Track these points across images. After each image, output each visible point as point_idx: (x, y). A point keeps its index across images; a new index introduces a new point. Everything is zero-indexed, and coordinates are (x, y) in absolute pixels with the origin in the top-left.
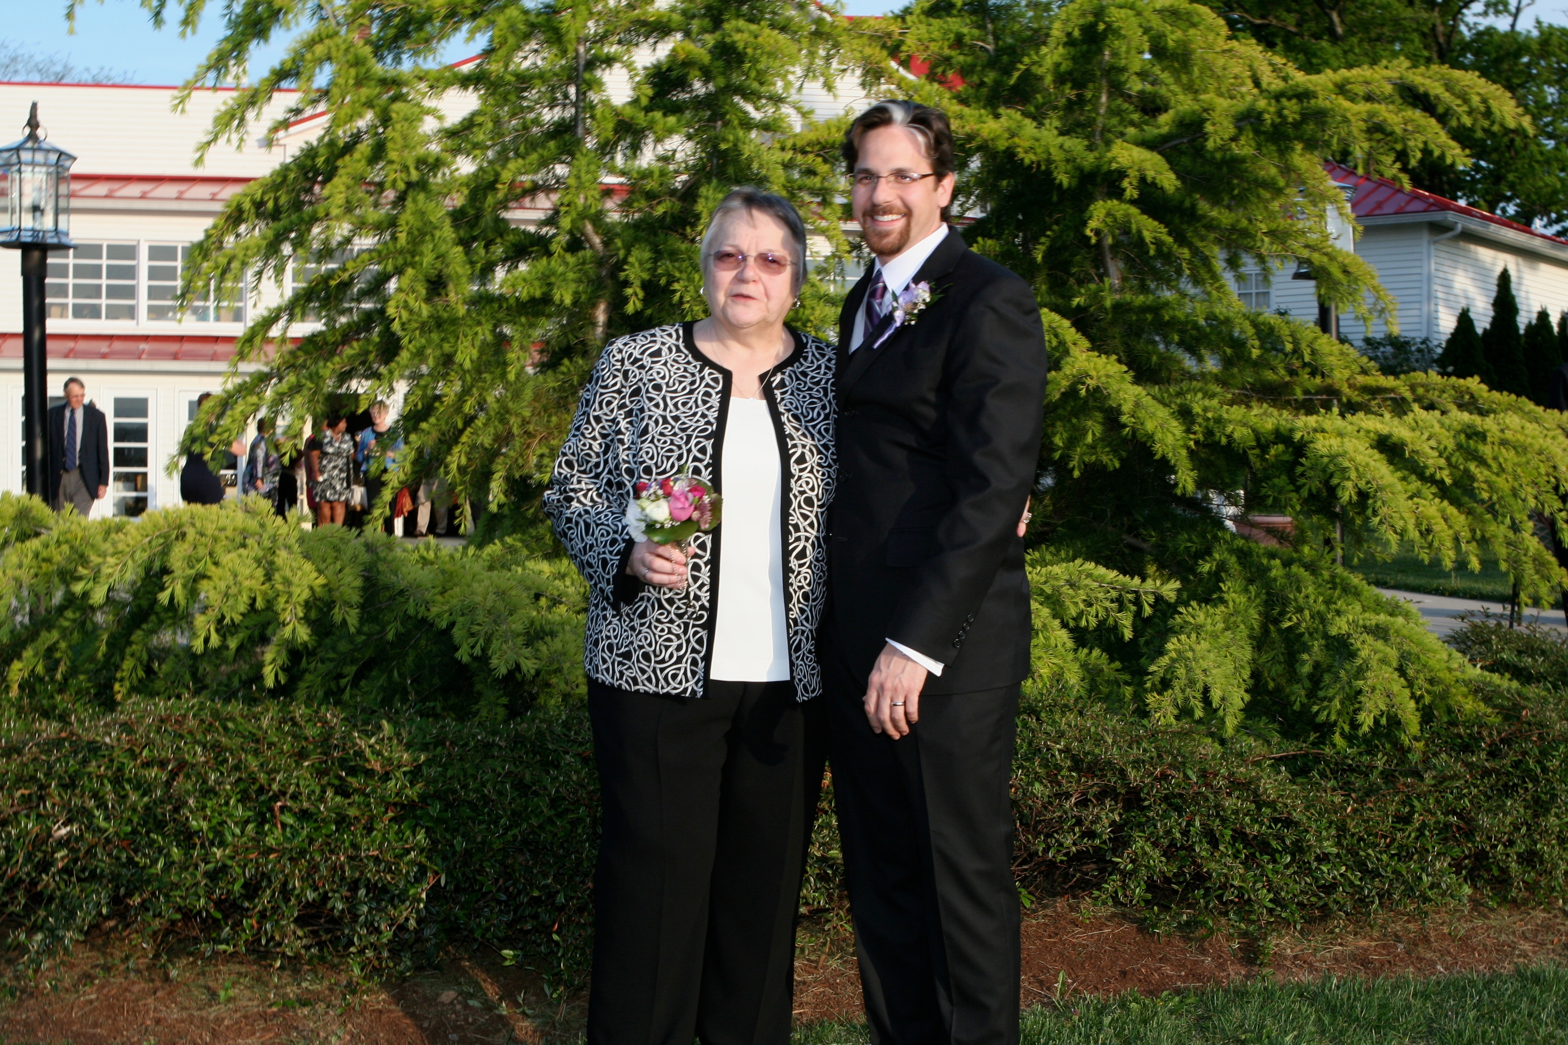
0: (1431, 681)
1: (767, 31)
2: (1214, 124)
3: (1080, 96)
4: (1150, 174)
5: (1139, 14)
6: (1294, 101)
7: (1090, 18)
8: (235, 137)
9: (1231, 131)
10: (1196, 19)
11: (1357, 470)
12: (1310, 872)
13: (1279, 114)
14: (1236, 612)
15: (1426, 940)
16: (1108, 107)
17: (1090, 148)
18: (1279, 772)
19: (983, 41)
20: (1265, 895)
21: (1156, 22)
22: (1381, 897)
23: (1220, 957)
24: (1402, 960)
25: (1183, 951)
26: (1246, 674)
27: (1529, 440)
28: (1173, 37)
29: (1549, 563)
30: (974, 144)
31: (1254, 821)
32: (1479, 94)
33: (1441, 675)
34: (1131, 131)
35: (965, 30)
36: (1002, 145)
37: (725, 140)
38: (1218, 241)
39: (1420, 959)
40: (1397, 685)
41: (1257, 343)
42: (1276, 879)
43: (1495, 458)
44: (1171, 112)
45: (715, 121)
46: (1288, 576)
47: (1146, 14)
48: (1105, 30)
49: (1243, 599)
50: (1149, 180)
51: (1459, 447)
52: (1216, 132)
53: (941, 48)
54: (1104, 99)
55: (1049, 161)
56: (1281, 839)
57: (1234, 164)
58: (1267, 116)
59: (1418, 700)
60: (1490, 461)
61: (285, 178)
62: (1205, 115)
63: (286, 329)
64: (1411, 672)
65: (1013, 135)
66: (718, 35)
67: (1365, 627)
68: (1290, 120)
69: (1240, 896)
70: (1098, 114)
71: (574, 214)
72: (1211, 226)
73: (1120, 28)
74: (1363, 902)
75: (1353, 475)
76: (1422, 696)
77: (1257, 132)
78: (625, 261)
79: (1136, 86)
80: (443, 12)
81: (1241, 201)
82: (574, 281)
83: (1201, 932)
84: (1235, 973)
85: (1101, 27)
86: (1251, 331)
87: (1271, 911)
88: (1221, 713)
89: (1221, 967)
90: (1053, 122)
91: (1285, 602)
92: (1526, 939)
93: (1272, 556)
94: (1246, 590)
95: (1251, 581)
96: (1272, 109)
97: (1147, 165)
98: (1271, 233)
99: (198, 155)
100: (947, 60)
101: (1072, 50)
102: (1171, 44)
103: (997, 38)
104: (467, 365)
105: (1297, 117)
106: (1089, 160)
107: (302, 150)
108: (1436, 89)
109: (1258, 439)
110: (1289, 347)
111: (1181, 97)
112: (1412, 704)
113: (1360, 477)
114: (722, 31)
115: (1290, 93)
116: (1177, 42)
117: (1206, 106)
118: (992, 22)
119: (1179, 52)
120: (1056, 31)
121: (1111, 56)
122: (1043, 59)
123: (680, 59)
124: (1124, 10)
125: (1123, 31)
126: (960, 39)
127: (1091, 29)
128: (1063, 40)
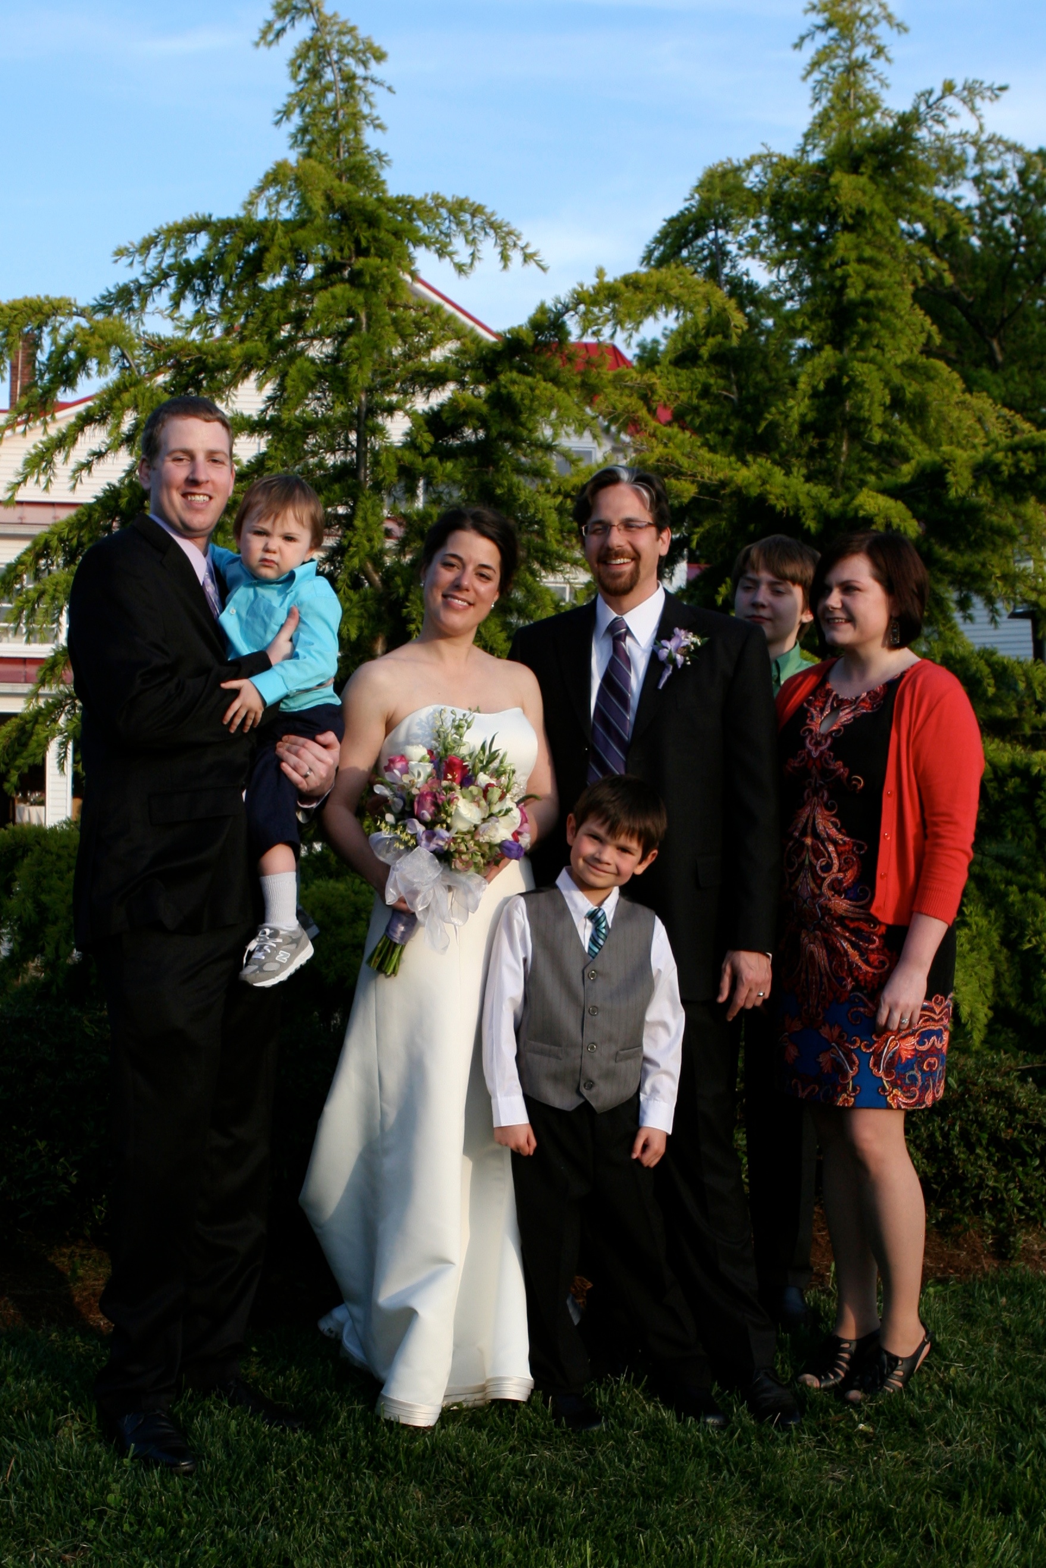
1: (543, 384)
2: (955, 475)
3: (822, 445)
4: (896, 521)
5: (880, 368)
6: (1030, 454)
7: (834, 371)
8: (43, 479)
9: (971, 481)
10: (932, 373)
13: (1016, 465)
14: (979, 934)
16: (849, 455)
17: (834, 495)
18: (1026, 1082)
19: (727, 390)
20: (1017, 1196)
21: (897, 378)
23: (974, 1251)
25: (940, 1245)
26: (989, 991)
28: (911, 389)
30: (728, 491)
31: (1008, 1126)
34: (872, 479)
35: (712, 381)
36: (754, 492)
37: (501, 485)
38: (952, 583)
41: (992, 682)
42: (1027, 1182)
44: (913, 463)
45: (487, 467)
46: (1025, 901)
47: (887, 367)
48: (848, 383)
49: (983, 922)
50: (895, 527)
52: (957, 482)
53: (690, 398)
54: (844, 448)
55: (798, 508)
56: (1031, 1143)
57: (970, 512)
58: (1004, 468)
62: (946, 466)
65: (764, 483)
66: (493, 385)
68: (1027, 472)
69: (994, 1196)
70: (839, 462)
71: (362, 554)
72: (946, 569)
73: (864, 382)
77: (994, 483)
78: (406, 598)
79: (877, 436)
80: (240, 361)
81: (977, 546)
82: (358, 617)
83: (956, 1229)
84: (989, 1265)
85: (846, 380)
86: (986, 670)
87: (1020, 1210)
88: (969, 1027)
89: (976, 1260)
90: (799, 471)
91: (1023, 926)
93: (1009, 883)
94: (986, 914)
95: (989, 906)
96: (1009, 461)
97: (893, 512)
98: (1004, 577)
100: (696, 409)
101: (816, 401)
102: (908, 396)
103: (740, 388)
105: (1034, 469)
106: (835, 506)
107: (105, 491)
109: (995, 772)
110: (1022, 686)
111: (920, 447)
114: (498, 381)
115: (1026, 446)
116: (915, 394)
117: (947, 457)
118: (736, 372)
119: (916, 403)
120: (803, 384)
121: (850, 407)
122: (790, 410)
123: (462, 408)
124: (866, 364)
125: (866, 385)
126: (706, 389)
127: (834, 382)
128: (810, 392)
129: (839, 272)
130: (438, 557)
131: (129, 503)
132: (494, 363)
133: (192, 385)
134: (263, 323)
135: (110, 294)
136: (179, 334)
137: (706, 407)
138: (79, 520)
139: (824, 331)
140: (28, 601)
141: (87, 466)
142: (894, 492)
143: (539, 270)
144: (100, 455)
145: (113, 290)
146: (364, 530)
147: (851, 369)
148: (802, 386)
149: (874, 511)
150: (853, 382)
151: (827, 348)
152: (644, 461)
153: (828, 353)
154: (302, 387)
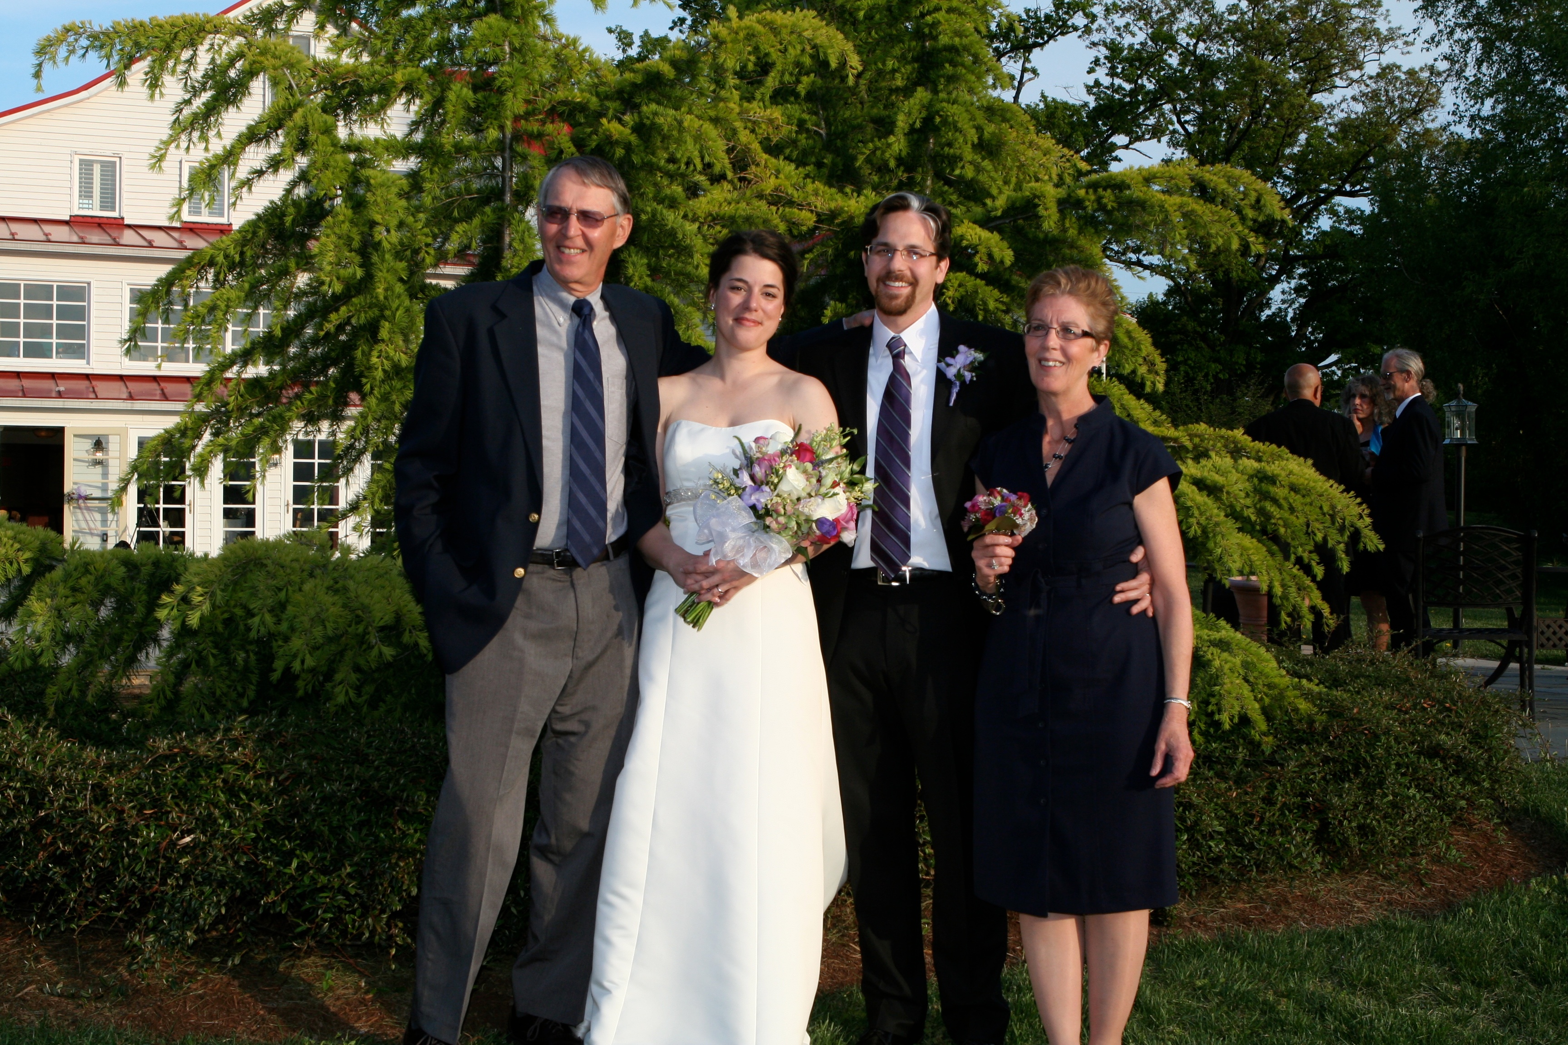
0: (1270, 686)
2: (1046, 209)
3: (911, 179)
4: (996, 251)
5: (966, 109)
6: (1109, 191)
7: (927, 111)
9: (1058, 215)
10: (1008, 115)
11: (1198, 508)
12: (1198, 847)
13: (1099, 202)
15: (1287, 902)
16: (933, 190)
19: (816, 126)
22: (1258, 867)
24: (1272, 918)
27: (1312, 484)
29: (1308, 586)
32: (1255, 190)
33: (1277, 680)
34: (962, 212)
35: (806, 116)
39: (1286, 917)
40: (1246, 690)
43: (1286, 499)
44: (999, 199)
48: (941, 122)
50: (995, 257)
51: (1256, 490)
52: (1047, 216)
53: (790, 132)
54: (929, 183)
57: (1054, 243)
58: (1087, 204)
59: (1259, 701)
60: (1282, 502)
61: (254, 233)
62: (1036, 200)
63: (239, 373)
64: (1252, 679)
67: (1210, 641)
68: (1110, 207)
73: (955, 122)
74: (1243, 871)
75: (1196, 513)
76: (1262, 699)
77: (1078, 218)
80: (401, 86)
85: (938, 120)
92: (1358, 898)
96: (1093, 197)
97: (991, 244)
99: (175, 209)
100: (794, 143)
101: (911, 139)
102: (987, 135)
103: (828, 124)
105: (1115, 205)
107: (267, 209)
108: (1223, 185)
112: (1257, 706)
113: (1201, 514)
114: (639, 113)
115: (1104, 184)
116: (993, 134)
117: (1038, 193)
118: (824, 109)
119: (994, 143)
120: (902, 122)
121: (934, 144)
122: (889, 145)
123: (614, 138)
124: (955, 106)
125: (959, 125)
126: (801, 124)
127: (928, 121)
128: (906, 131)
129: (929, 19)
130: (725, 281)
131: (293, 220)
132: (631, 96)
133: (340, 106)
134: (413, 51)
135: (253, 14)
136: (332, 57)
137: (803, 141)
138: (244, 237)
139: (911, 73)
140: (198, 316)
141: (247, 183)
142: (987, 222)
143: (665, 8)
144: (260, 173)
145: (256, 11)
146: (524, 251)
147: (942, 110)
148: (900, 124)
149: (976, 241)
150: (945, 122)
151: (919, 89)
152: (762, 190)
153: (922, 94)
154: (462, 113)
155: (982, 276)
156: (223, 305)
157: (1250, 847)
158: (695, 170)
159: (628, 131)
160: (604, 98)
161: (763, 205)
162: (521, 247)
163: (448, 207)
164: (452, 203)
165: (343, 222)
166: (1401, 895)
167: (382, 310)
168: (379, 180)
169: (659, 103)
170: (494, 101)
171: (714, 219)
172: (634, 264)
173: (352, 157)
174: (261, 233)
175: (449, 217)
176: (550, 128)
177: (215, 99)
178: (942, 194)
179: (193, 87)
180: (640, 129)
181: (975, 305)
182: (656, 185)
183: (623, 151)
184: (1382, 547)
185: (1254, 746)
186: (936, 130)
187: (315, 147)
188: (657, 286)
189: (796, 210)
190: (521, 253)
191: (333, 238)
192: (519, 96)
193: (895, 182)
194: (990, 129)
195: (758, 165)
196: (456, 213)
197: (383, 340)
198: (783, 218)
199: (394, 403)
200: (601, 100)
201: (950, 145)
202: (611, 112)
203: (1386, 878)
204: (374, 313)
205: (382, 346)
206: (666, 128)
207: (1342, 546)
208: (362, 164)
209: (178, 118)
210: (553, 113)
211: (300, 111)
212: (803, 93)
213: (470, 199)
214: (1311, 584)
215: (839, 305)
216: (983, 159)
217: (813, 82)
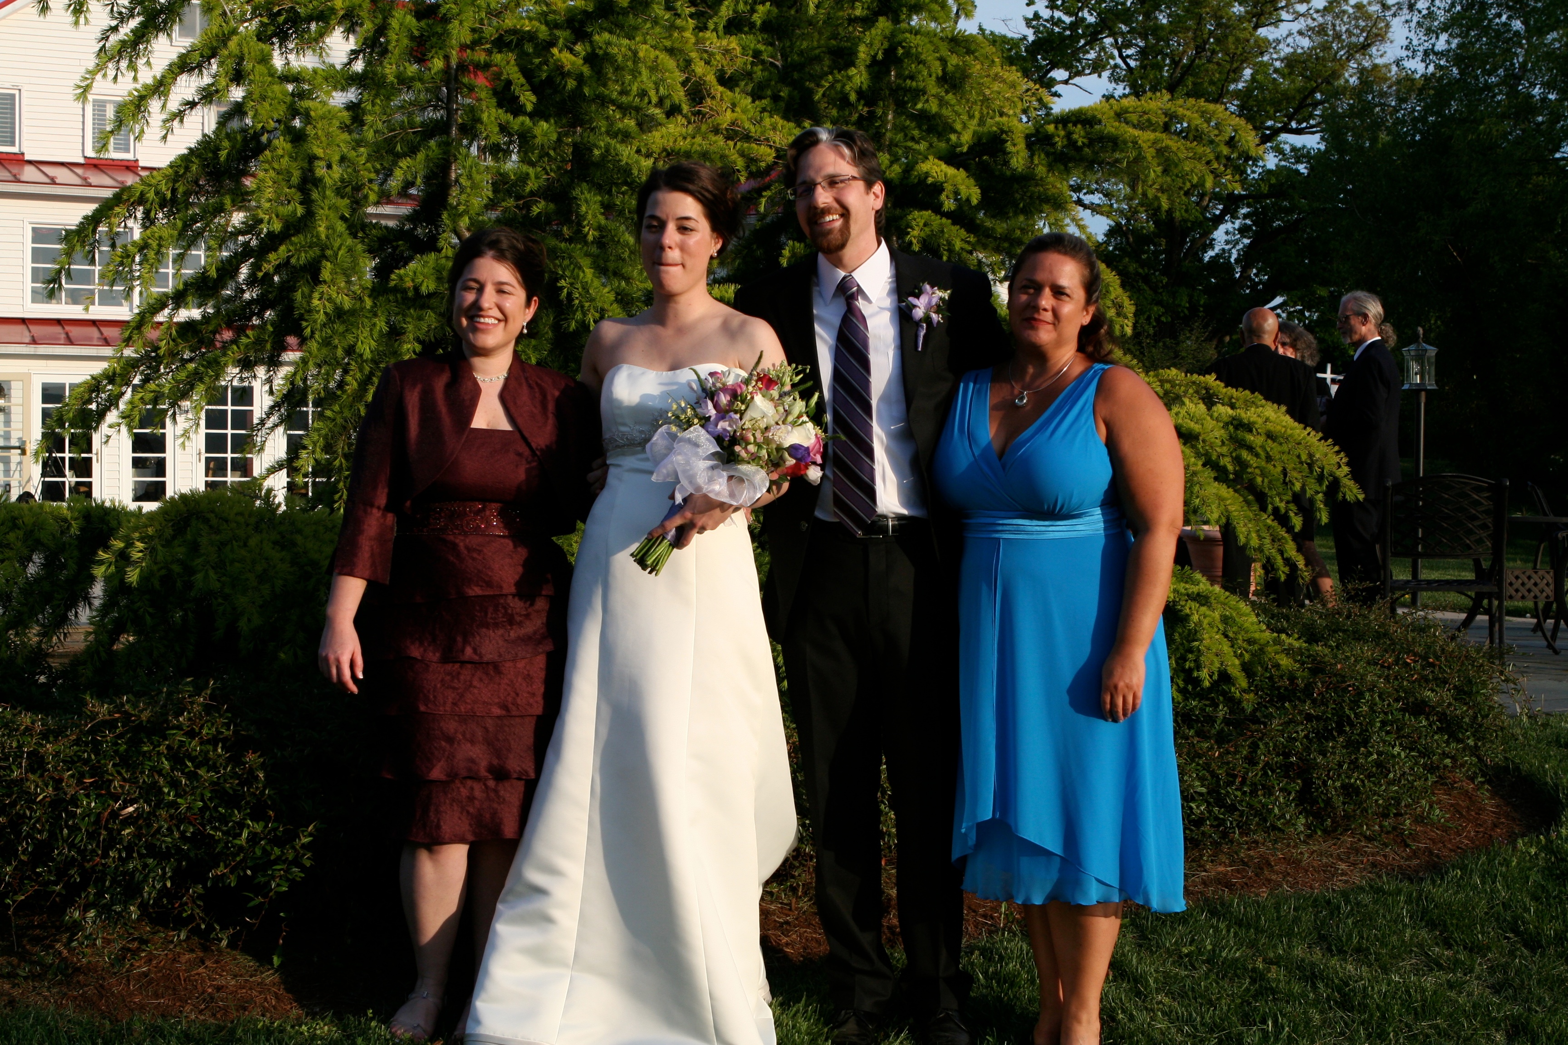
0: (1250, 642)
2: (1014, 145)
3: (872, 114)
5: (931, 41)
6: (1079, 126)
7: (889, 42)
9: (1027, 152)
10: (973, 47)
13: (1069, 138)
15: (1269, 865)
16: (894, 125)
19: (772, 57)
22: (1240, 829)
24: (1255, 882)
27: (1289, 432)
33: (1257, 635)
35: (761, 47)
39: (1269, 881)
40: (1226, 647)
43: (1262, 447)
44: (969, 132)
45: (575, 127)
48: (902, 54)
50: (962, 195)
51: (1232, 438)
52: (1015, 153)
53: (745, 64)
54: (890, 117)
57: (1023, 180)
58: (1056, 140)
59: (1239, 656)
60: (1259, 450)
62: (1004, 136)
63: (171, 317)
64: (1231, 635)
67: (1188, 595)
68: (1079, 143)
70: (886, 129)
73: (918, 53)
74: (1225, 833)
76: (1241, 655)
77: (1048, 154)
80: (342, 13)
92: (1341, 860)
96: (1062, 133)
97: (957, 180)
100: (749, 75)
101: (873, 72)
102: (950, 68)
103: (784, 57)
104: (368, 355)
105: (1086, 141)
107: (200, 143)
108: (1197, 121)
112: (1237, 662)
114: (591, 42)
115: (1074, 119)
116: (957, 66)
117: (1005, 128)
118: (779, 39)
119: (958, 75)
120: (863, 53)
121: (896, 76)
122: (849, 78)
123: (566, 69)
124: (918, 37)
125: (923, 57)
126: (757, 54)
127: (890, 52)
128: (868, 62)
132: (582, 23)
137: (759, 73)
138: (176, 172)
139: (872, 2)
140: (128, 256)
141: (179, 115)
142: (952, 158)
144: (192, 105)
147: (905, 41)
148: (862, 55)
149: (942, 178)
150: (908, 54)
151: (882, 19)
152: (718, 124)
153: (883, 24)
154: (406, 41)
155: (948, 215)
156: (154, 244)
157: (1232, 809)
158: (650, 102)
159: (581, 62)
160: (553, 26)
161: (720, 140)
162: (469, 184)
163: (390, 142)
164: (395, 137)
165: (282, 156)
166: (1385, 856)
167: (323, 250)
168: (320, 112)
169: (611, 32)
170: (439, 30)
171: (668, 154)
172: (586, 201)
173: (290, 87)
174: (194, 168)
175: (391, 151)
176: (498, 58)
177: (144, 25)
178: (903, 129)
179: (120, 13)
180: (592, 59)
181: (939, 246)
182: (607, 118)
183: (575, 83)
184: (1361, 497)
185: (1234, 703)
186: (898, 61)
187: (251, 77)
188: (611, 225)
189: (754, 145)
190: (469, 190)
191: (272, 173)
192: (465, 24)
193: (855, 117)
194: (954, 60)
195: (713, 98)
196: (399, 148)
197: (325, 282)
198: (742, 154)
199: (336, 347)
200: (550, 29)
201: (912, 78)
202: (561, 41)
203: (1369, 839)
204: (315, 252)
205: (324, 288)
206: (620, 59)
207: (1320, 496)
208: (301, 95)
209: (104, 46)
210: (500, 44)
211: (235, 39)
212: (759, 23)
213: (414, 133)
214: (1286, 535)
215: (797, 245)
216: (947, 92)
217: (769, 11)
